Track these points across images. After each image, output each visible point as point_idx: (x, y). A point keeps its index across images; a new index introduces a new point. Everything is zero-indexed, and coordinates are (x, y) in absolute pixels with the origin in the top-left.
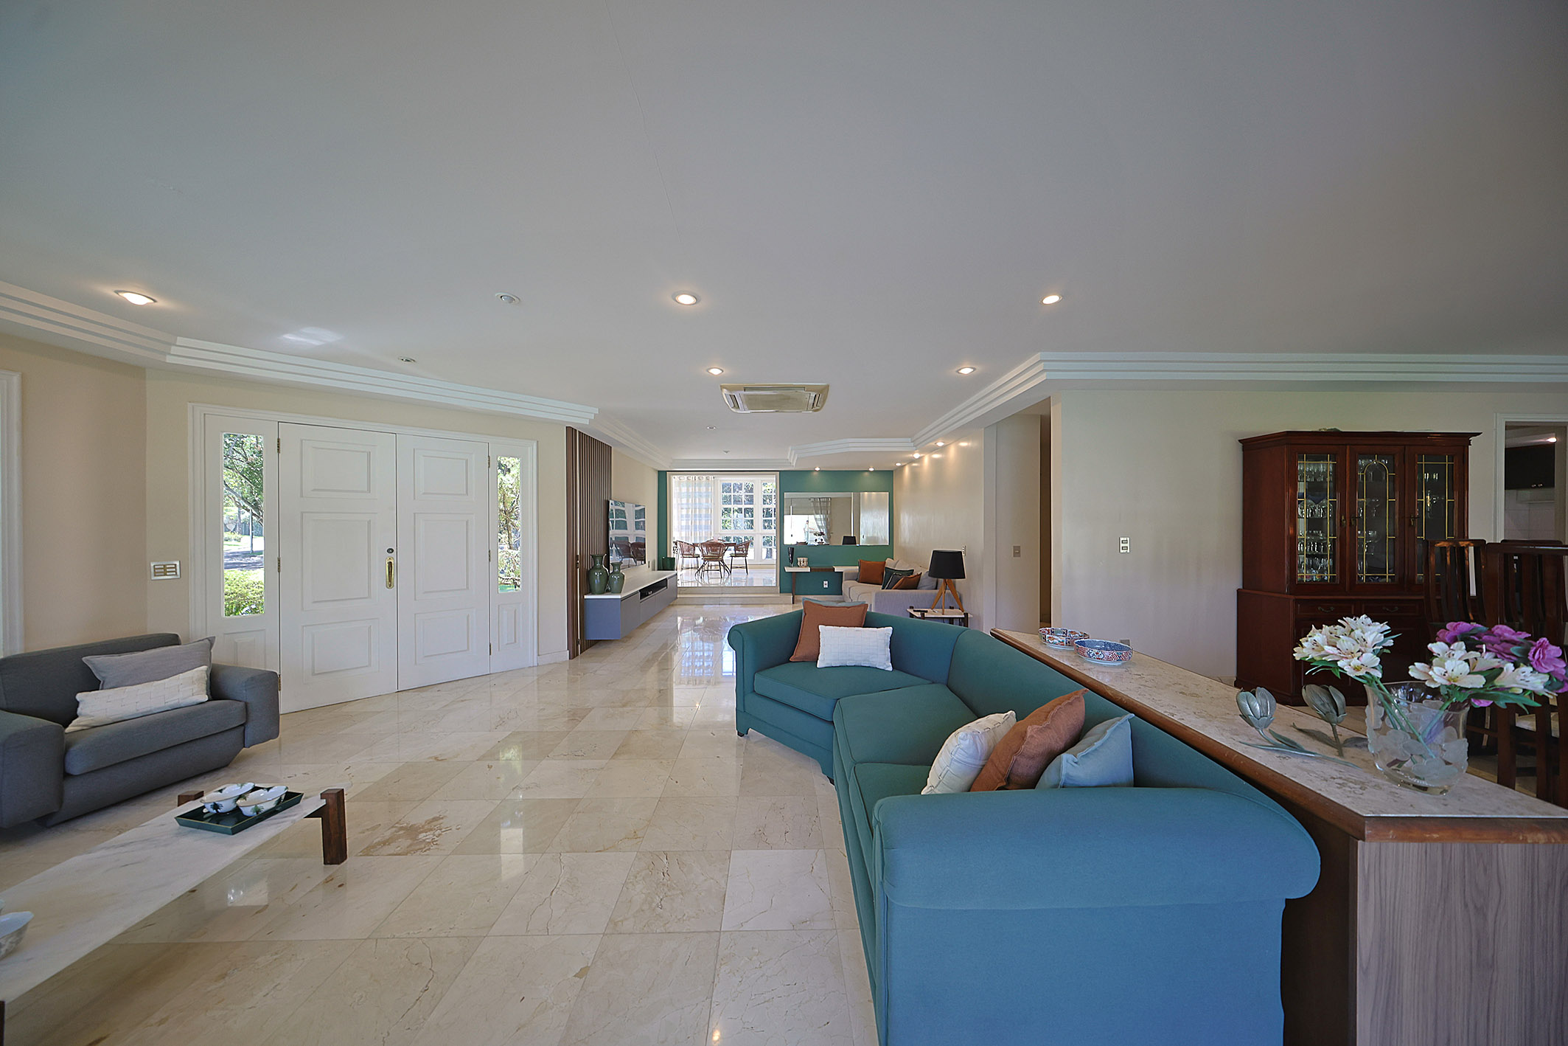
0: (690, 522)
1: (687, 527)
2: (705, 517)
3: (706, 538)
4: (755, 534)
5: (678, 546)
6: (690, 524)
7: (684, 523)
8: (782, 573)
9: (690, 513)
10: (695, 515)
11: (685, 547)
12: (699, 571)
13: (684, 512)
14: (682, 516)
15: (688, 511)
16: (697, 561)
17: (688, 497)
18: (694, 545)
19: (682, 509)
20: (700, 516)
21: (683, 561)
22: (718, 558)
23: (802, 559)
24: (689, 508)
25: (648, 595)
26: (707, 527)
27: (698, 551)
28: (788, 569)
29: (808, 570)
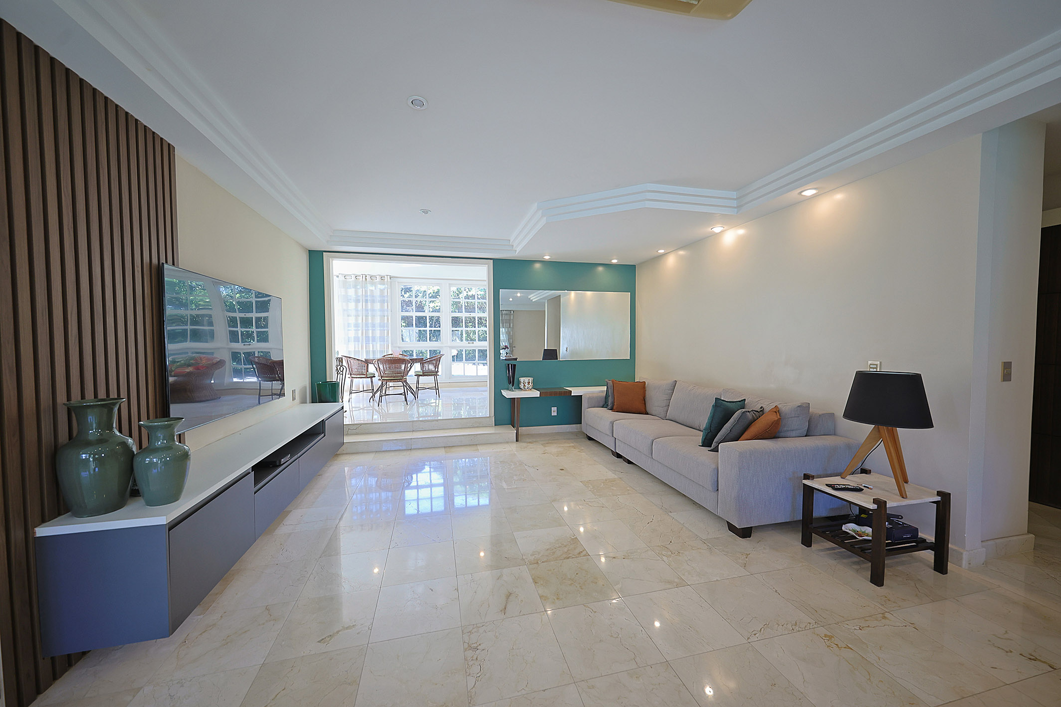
0: (360, 332)
1: (356, 339)
2: (380, 326)
3: (381, 352)
4: (442, 347)
5: (345, 364)
6: (360, 335)
7: (352, 334)
8: (498, 398)
9: (360, 321)
10: (367, 325)
11: (355, 365)
12: (374, 395)
13: (352, 320)
14: (349, 325)
15: (356, 320)
16: (372, 382)
17: (357, 301)
18: (367, 362)
19: (348, 316)
20: (373, 326)
21: (352, 382)
22: (400, 377)
23: (526, 379)
24: (358, 316)
25: (280, 465)
26: (382, 339)
27: (372, 369)
28: (507, 394)
29: (537, 394)
